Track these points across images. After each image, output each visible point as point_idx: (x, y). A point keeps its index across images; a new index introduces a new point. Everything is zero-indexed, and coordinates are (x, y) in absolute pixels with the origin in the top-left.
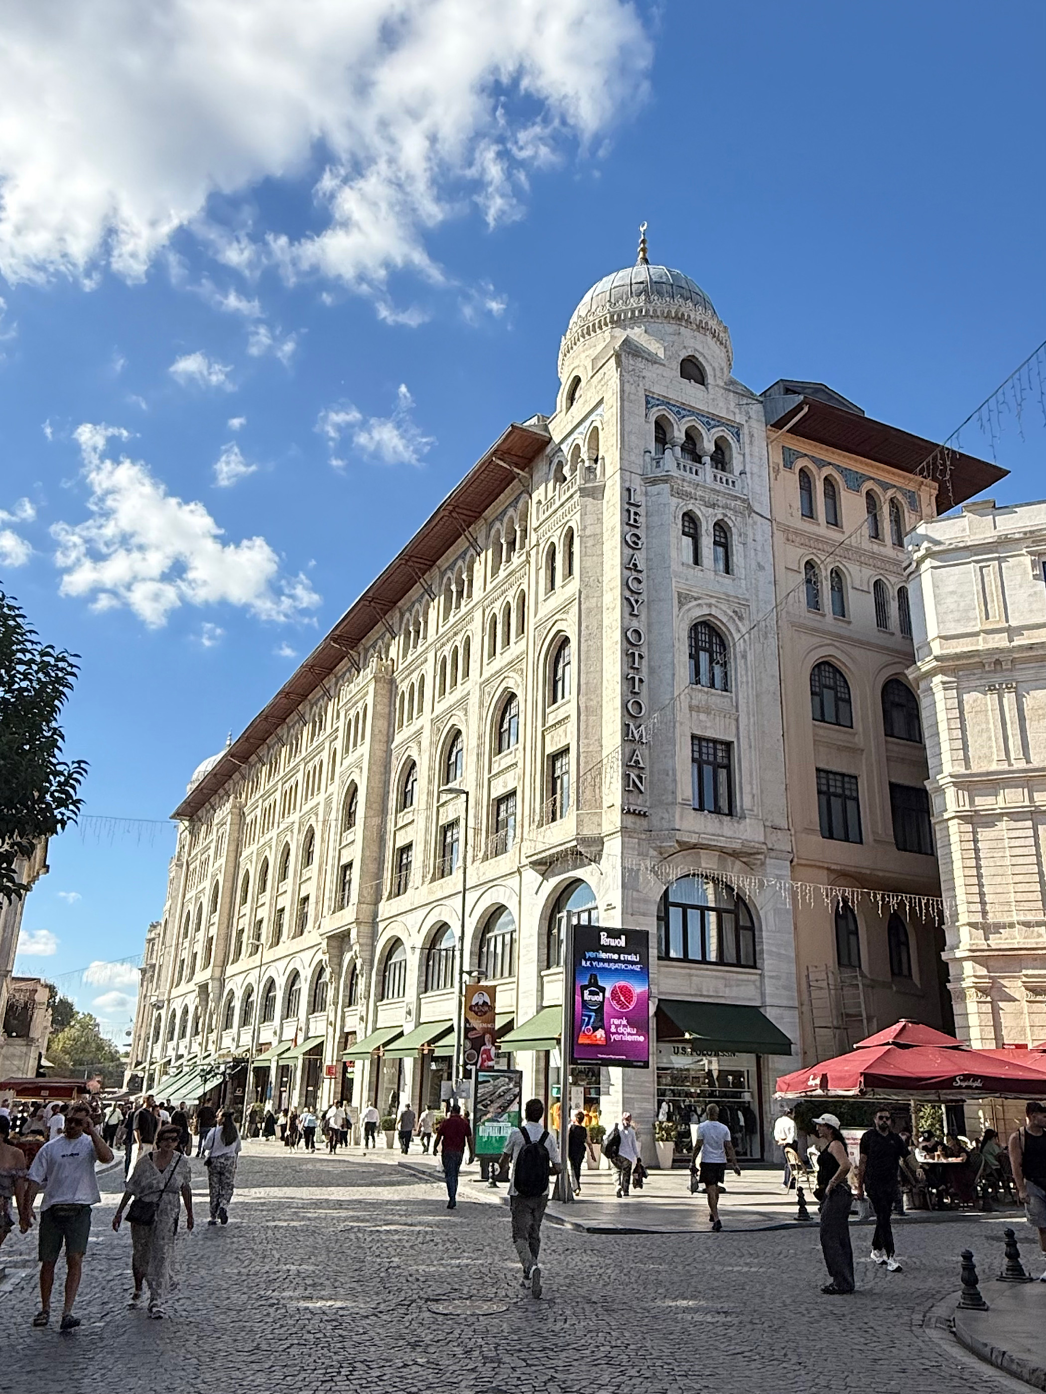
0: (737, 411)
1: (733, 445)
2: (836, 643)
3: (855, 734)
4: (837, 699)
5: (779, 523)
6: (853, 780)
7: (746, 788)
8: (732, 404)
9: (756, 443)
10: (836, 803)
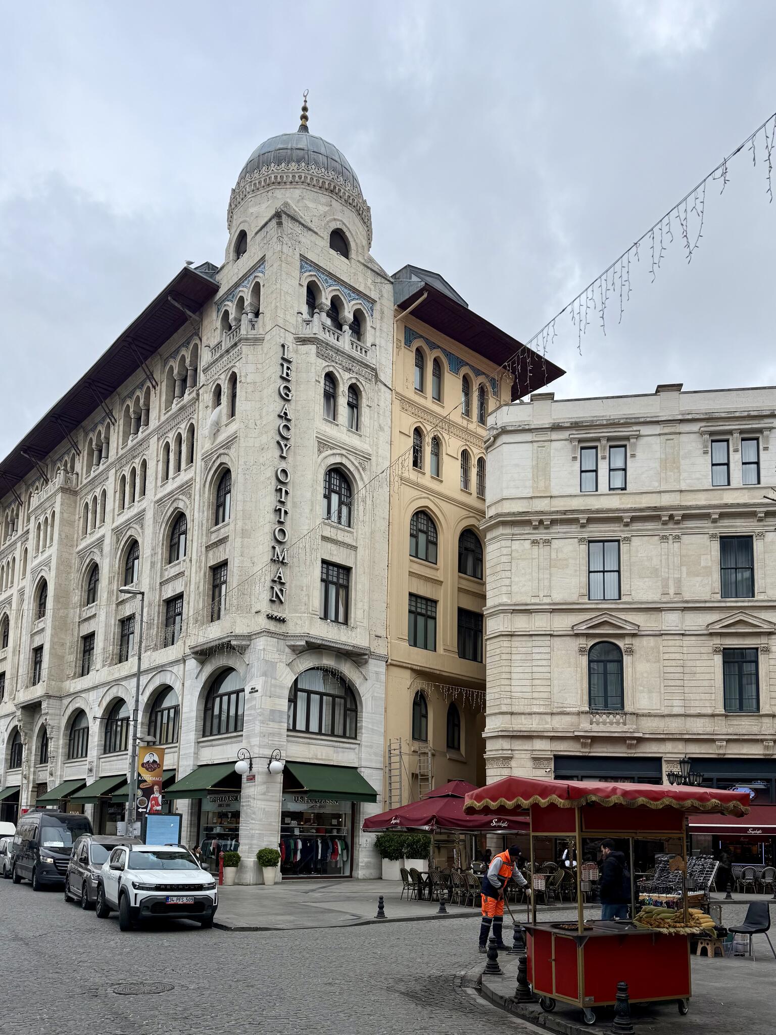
0: (372, 287)
1: (368, 319)
2: (430, 497)
3: (437, 569)
4: (429, 542)
5: (397, 393)
6: (434, 605)
7: (360, 605)
8: (370, 281)
9: (385, 320)
10: (421, 620)
